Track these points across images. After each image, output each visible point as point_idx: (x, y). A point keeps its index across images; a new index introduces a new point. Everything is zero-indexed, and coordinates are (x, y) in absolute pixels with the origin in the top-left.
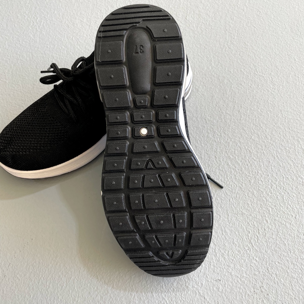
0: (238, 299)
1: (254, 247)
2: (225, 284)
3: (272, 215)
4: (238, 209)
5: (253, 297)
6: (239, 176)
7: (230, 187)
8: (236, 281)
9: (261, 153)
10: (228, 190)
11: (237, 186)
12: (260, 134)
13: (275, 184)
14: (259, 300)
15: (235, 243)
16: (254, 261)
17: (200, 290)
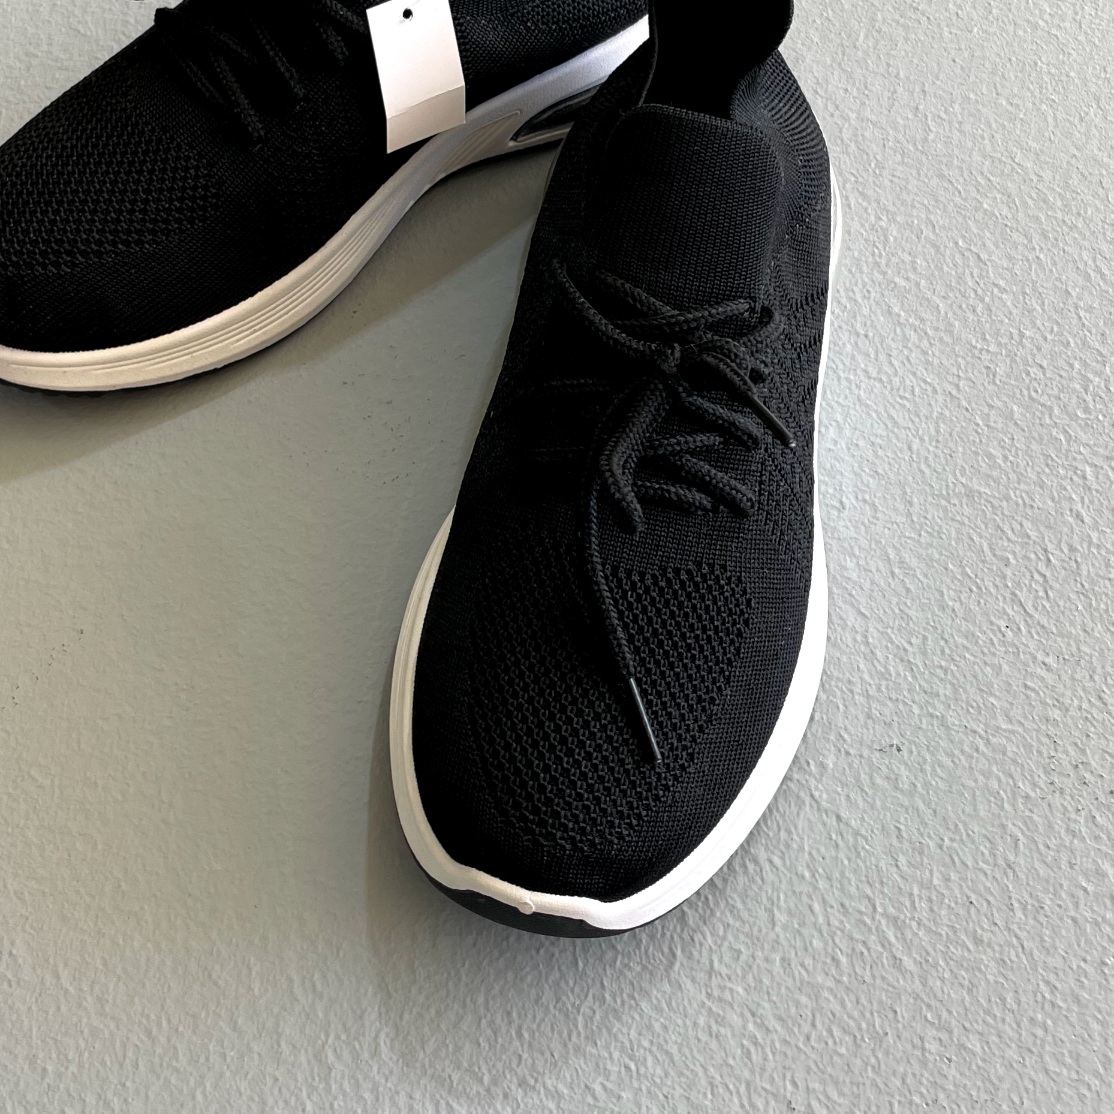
0: (982, 813)
1: (1031, 616)
2: (921, 760)
3: (1097, 491)
4: (951, 479)
5: (1049, 805)
6: (942, 352)
7: (907, 395)
8: (966, 749)
9: (1028, 260)
10: (897, 406)
11: (935, 391)
12: (1014, 193)
13: (1100, 377)
14: (1073, 816)
15: (951, 603)
16: (1039, 670)
17: (817, 788)
